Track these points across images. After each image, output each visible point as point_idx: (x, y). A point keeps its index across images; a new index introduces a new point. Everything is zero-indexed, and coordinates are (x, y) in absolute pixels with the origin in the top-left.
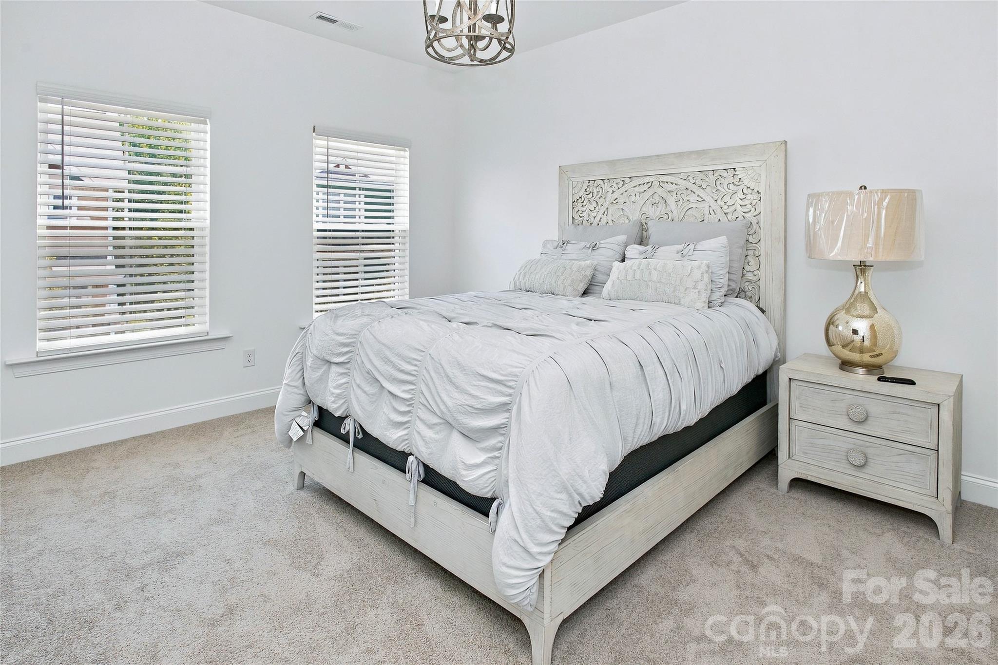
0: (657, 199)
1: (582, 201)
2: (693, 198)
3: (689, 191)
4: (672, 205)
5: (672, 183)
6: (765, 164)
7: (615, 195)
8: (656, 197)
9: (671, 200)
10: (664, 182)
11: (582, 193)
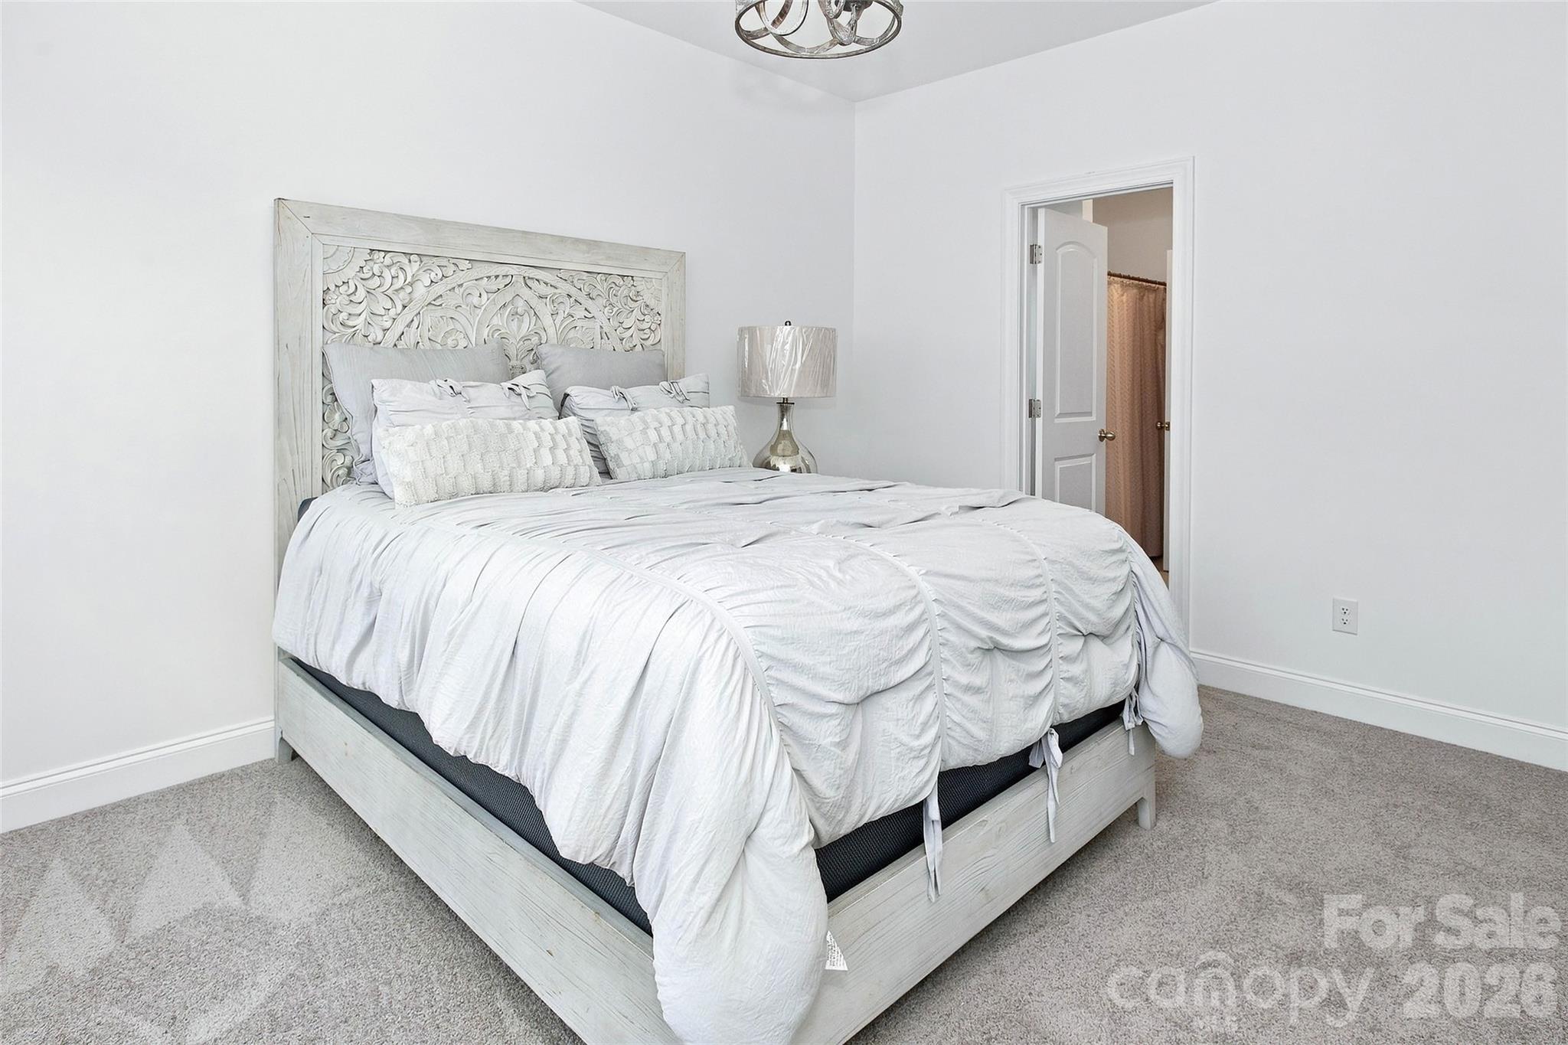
0: (520, 305)
1: (349, 293)
2: (580, 313)
3: (572, 300)
4: (547, 321)
5: (546, 284)
6: (666, 278)
7: (439, 289)
8: (520, 303)
9: (545, 310)
10: (532, 278)
11: (350, 272)
